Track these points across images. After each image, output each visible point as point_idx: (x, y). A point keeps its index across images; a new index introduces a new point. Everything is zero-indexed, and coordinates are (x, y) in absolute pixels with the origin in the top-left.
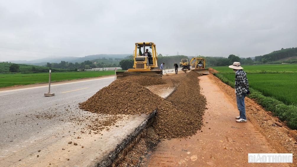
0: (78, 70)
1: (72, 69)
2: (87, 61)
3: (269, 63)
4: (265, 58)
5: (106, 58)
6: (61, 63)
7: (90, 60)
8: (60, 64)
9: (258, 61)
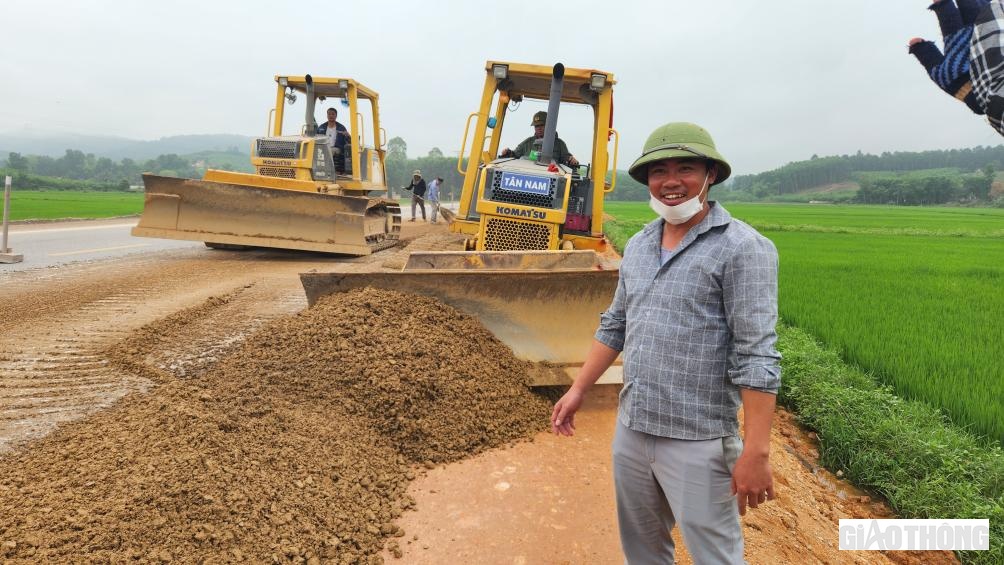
0: (132, 187)
1: (109, 183)
2: (169, 156)
3: (775, 197)
4: (764, 183)
5: (240, 150)
6: (65, 157)
7: (178, 154)
8: (60, 160)
9: (740, 191)
